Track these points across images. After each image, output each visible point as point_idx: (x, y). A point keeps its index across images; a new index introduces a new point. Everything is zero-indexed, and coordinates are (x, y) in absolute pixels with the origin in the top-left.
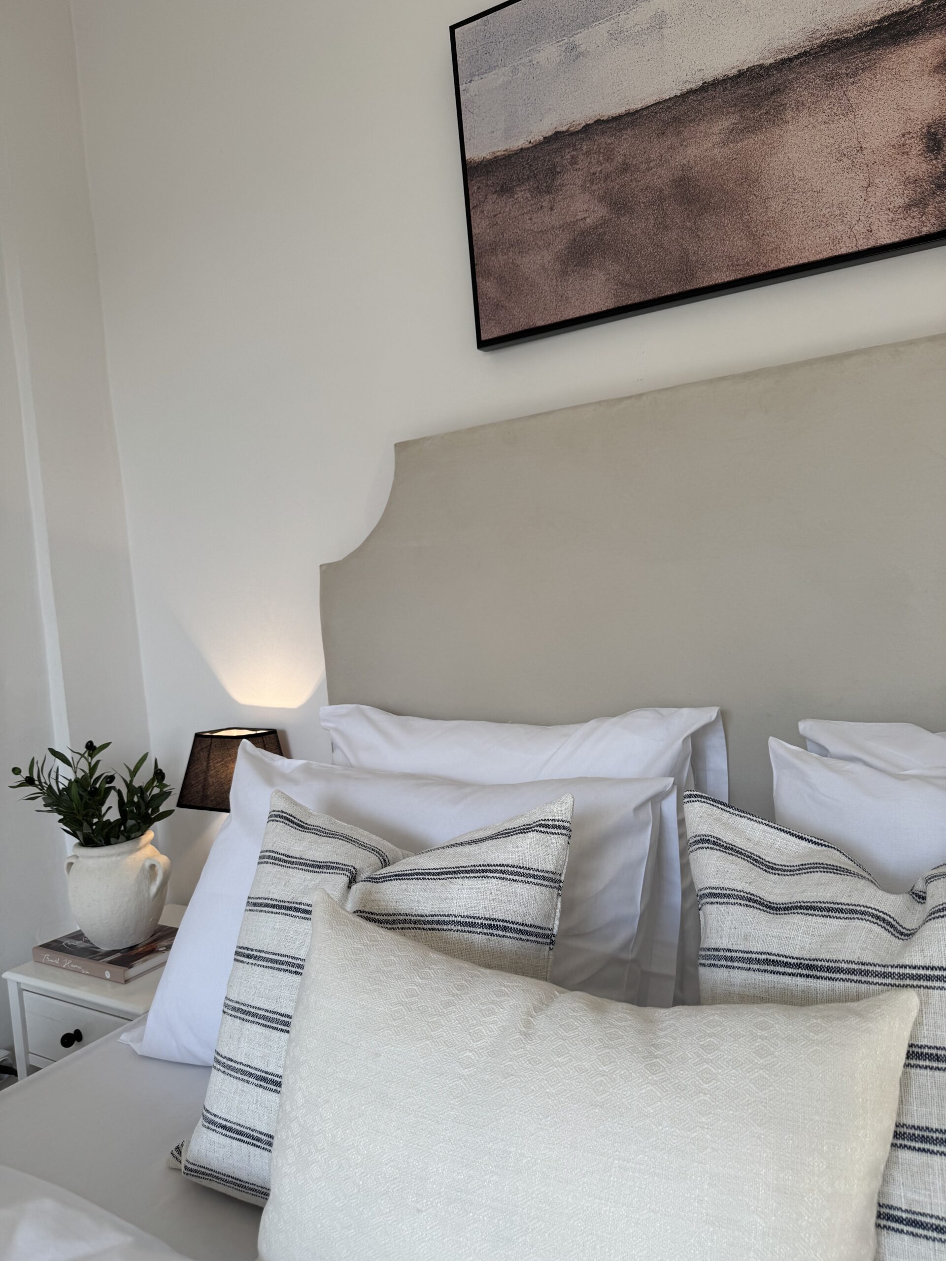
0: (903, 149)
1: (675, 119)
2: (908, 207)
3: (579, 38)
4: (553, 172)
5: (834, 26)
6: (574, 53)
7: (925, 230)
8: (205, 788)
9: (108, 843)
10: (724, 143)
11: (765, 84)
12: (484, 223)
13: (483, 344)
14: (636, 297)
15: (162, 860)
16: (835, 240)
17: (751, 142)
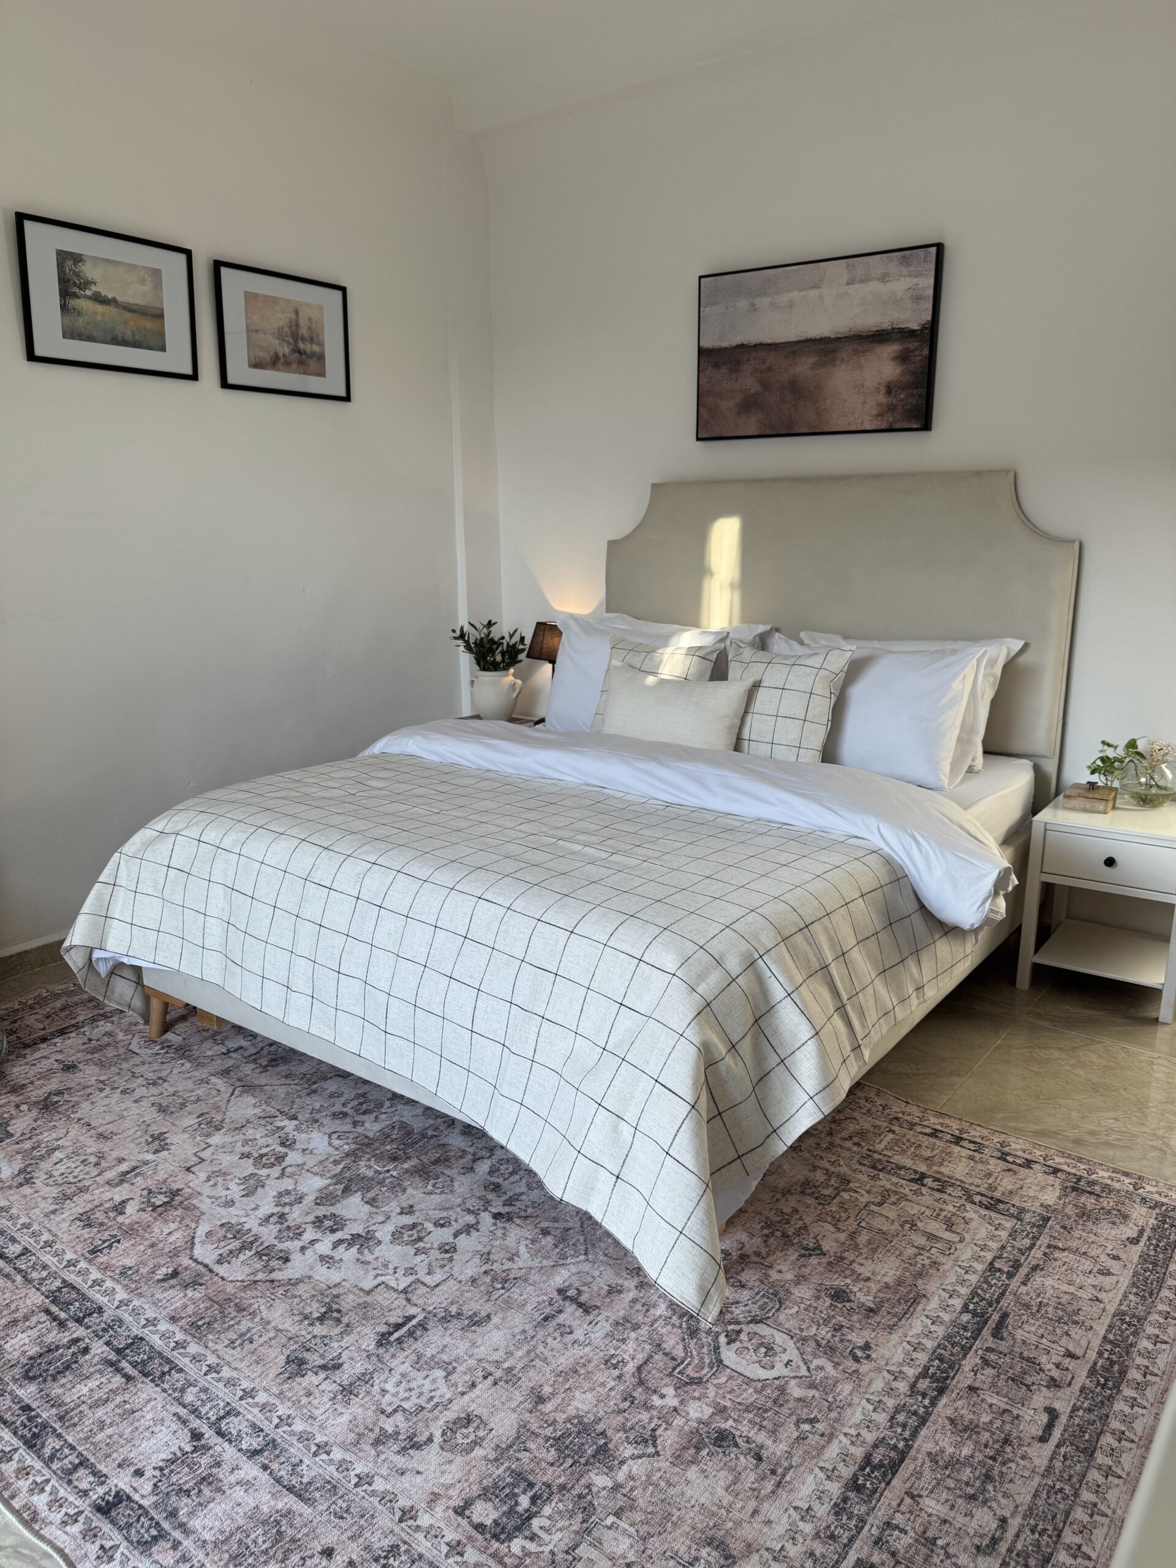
0: (878, 390)
1: (793, 352)
2: (877, 416)
3: (757, 301)
4: (739, 363)
5: (858, 328)
6: (753, 308)
7: (882, 427)
8: (541, 649)
9: (495, 670)
10: (812, 369)
11: (829, 346)
12: (705, 380)
13: (698, 439)
14: (768, 432)
15: (519, 682)
16: (850, 424)
17: (822, 371)
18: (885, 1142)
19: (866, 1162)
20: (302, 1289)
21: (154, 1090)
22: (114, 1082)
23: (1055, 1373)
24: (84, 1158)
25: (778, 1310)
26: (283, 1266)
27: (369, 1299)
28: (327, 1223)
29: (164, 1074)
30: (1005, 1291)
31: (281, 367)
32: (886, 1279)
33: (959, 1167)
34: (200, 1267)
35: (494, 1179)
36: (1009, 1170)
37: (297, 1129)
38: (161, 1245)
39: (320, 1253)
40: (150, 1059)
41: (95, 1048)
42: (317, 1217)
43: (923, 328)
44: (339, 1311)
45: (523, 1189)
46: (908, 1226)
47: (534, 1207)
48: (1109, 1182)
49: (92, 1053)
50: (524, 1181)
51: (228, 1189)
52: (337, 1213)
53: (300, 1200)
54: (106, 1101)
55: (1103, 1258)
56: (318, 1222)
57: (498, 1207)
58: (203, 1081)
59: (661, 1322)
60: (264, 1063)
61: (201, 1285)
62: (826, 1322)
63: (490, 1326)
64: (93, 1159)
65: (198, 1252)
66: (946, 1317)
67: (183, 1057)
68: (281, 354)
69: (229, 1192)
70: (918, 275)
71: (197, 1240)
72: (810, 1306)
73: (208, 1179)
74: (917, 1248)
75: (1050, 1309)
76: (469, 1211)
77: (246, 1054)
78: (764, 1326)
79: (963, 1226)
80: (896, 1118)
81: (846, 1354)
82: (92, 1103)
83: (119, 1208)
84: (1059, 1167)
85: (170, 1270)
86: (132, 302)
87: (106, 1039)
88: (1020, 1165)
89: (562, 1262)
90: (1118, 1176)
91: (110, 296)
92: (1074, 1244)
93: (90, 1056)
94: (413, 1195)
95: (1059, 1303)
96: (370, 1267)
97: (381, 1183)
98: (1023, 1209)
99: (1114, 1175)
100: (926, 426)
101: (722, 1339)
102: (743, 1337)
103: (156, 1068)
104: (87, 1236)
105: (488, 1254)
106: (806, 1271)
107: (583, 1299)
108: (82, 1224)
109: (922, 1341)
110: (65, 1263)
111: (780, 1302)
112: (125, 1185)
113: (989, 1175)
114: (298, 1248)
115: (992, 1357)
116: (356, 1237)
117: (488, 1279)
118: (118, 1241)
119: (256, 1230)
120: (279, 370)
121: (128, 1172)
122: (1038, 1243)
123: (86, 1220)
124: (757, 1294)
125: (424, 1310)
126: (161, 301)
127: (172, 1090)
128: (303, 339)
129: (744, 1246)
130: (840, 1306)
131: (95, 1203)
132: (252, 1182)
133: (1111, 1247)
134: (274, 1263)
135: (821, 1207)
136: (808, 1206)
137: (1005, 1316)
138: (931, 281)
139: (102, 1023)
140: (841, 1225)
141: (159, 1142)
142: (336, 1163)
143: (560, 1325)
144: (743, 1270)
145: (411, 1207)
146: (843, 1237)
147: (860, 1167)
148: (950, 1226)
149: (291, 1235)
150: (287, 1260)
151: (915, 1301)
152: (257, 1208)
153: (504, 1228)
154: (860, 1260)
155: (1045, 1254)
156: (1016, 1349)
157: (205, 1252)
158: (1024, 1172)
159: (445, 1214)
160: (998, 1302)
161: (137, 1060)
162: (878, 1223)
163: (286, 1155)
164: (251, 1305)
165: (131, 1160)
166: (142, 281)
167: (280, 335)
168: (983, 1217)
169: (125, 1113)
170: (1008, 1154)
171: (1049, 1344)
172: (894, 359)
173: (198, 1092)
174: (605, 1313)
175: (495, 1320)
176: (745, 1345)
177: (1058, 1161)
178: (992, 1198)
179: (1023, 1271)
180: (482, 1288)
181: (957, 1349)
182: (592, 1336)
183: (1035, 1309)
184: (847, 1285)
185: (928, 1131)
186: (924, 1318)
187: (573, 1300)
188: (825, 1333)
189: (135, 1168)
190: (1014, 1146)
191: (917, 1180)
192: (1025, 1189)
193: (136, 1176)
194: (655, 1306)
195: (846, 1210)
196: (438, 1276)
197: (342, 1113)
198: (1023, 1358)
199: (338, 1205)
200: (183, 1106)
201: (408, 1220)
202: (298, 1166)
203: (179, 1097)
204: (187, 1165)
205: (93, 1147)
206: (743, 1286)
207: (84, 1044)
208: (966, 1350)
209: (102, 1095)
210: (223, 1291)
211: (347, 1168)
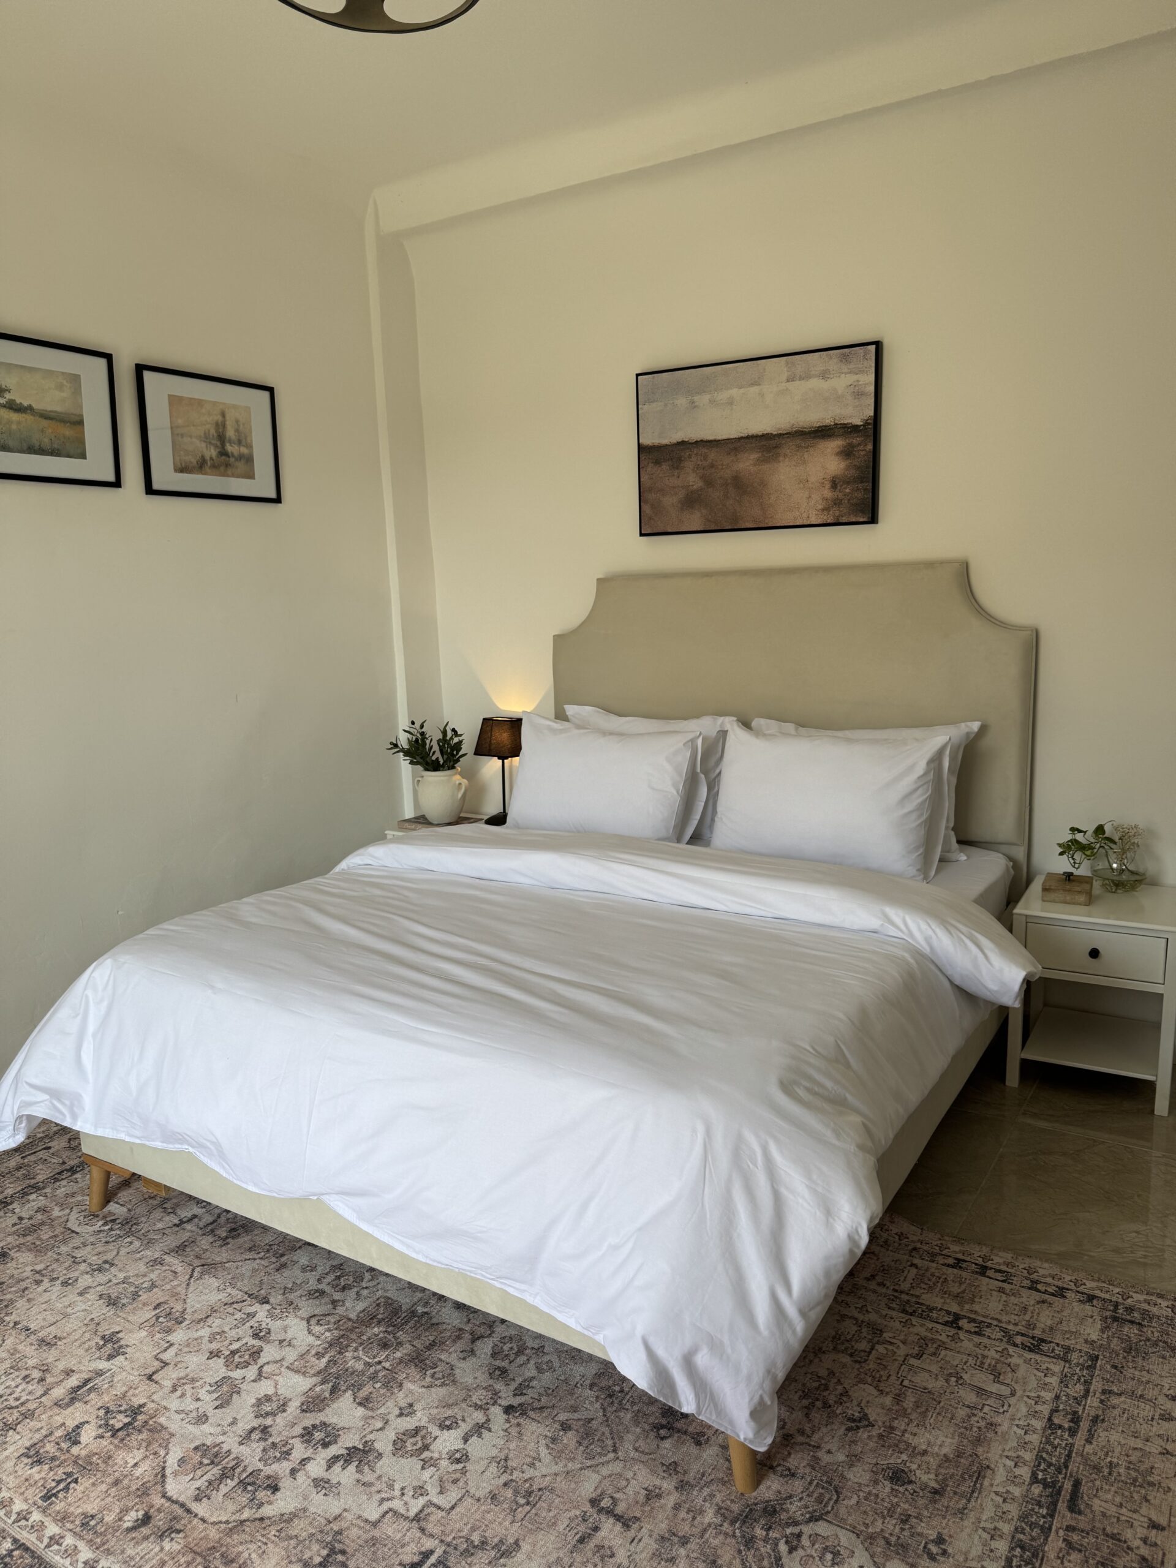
0: (823, 485)
1: (735, 449)
2: (823, 510)
3: (696, 398)
4: (680, 460)
5: (801, 424)
6: (693, 405)
7: (829, 521)
8: (490, 746)
9: (438, 770)
10: (754, 465)
11: (773, 442)
12: (646, 477)
13: (642, 535)
14: (713, 527)
15: (465, 782)
16: (795, 518)
17: (766, 467)
18: (909, 1280)
19: (894, 1305)
20: (299, 1527)
21: (101, 1278)
22: (53, 1271)
23: (1145, 1551)
24: (24, 1373)
25: (836, 1501)
26: (272, 1498)
27: (376, 1533)
28: (318, 1435)
29: (109, 1256)
30: (1070, 1452)
31: (208, 470)
32: (944, 1450)
33: (991, 1305)
34: (175, 1507)
35: (498, 1363)
36: (1043, 1302)
37: (271, 1315)
38: (126, 1482)
39: (314, 1475)
40: (92, 1239)
41: (27, 1229)
42: (305, 1429)
43: (866, 424)
44: (343, 1552)
45: (533, 1373)
46: (954, 1379)
47: (548, 1395)
48: (1145, 1306)
49: (24, 1236)
50: (532, 1362)
51: (198, 1400)
52: (325, 1420)
53: (283, 1407)
54: (46, 1297)
55: (1162, 1400)
56: (307, 1434)
57: (507, 1399)
58: (157, 1262)
59: (711, 1532)
60: (224, 1234)
61: (179, 1531)
62: (891, 1512)
63: (520, 1556)
64: (36, 1374)
65: (173, 1487)
66: (1017, 1491)
67: (130, 1233)
68: (208, 458)
69: (199, 1404)
70: (860, 372)
71: (168, 1471)
72: (870, 1493)
73: (174, 1389)
74: (969, 1407)
75: (1122, 1470)
76: (477, 1407)
77: (201, 1224)
78: (825, 1524)
79: (1010, 1375)
80: (915, 1249)
81: (920, 1552)
82: (29, 1300)
83: (73, 1436)
84: (1091, 1292)
85: (140, 1514)
86: (49, 408)
87: (39, 1216)
88: (1052, 1294)
89: (589, 1463)
90: (1153, 1298)
91: (26, 404)
92: (1128, 1386)
93: (21, 1240)
94: (411, 1392)
95: (1130, 1463)
96: (374, 1489)
97: (373, 1378)
98: (1068, 1348)
99: (1149, 1298)
100: (873, 519)
101: (783, 1547)
102: (805, 1541)
103: (100, 1249)
104: (37, 1477)
105: (506, 1460)
106: (858, 1449)
107: (620, 1509)
108: (30, 1461)
109: (997, 1525)
110: (14, 1517)
111: (836, 1491)
112: (77, 1404)
113: (1025, 1309)
114: (288, 1471)
115: (1075, 1537)
116: (352, 1452)
117: (509, 1493)
118: (76, 1481)
119: (237, 1450)
120: (205, 474)
121: (79, 1387)
122: (1092, 1388)
123: (34, 1456)
124: (810, 1483)
125: (442, 1541)
126: (81, 407)
127: (121, 1276)
128: (230, 442)
129: (785, 1423)
130: (901, 1489)
131: (44, 1432)
132: (225, 1388)
133: (1167, 1386)
134: (262, 1495)
135: (857, 1366)
136: (844, 1366)
137: (1077, 1484)
138: (871, 378)
139: (33, 1197)
140: (882, 1386)
141: (112, 1345)
142: (319, 1355)
143: (600, 1547)
144: (790, 1454)
145: (411, 1405)
146: (888, 1400)
147: (891, 1312)
148: (997, 1377)
149: (278, 1455)
150: (275, 1489)
151: (980, 1475)
152: (234, 1422)
153: (519, 1425)
154: (912, 1428)
155: (1102, 1401)
156: (1097, 1524)
157: (179, 1487)
158: (1057, 1302)
159: (450, 1413)
160: (1066, 1467)
161: (77, 1241)
162: (921, 1379)
163: (261, 1349)
164: (240, 1553)
165: (81, 1372)
166: (60, 387)
167: (206, 438)
168: (1028, 1362)
169: (69, 1310)
170: (1037, 1282)
171: (1130, 1514)
172: (838, 454)
173: (153, 1276)
174: (647, 1527)
175: (525, 1547)
176: (809, 1551)
177: (1090, 1285)
178: (1033, 1338)
179: (1085, 1425)
180: (505, 1506)
181: (1036, 1532)
182: (637, 1557)
183: (1106, 1471)
184: (904, 1462)
185: (951, 1261)
186: (993, 1496)
187: (610, 1512)
188: (891, 1526)
189: (86, 1382)
190: (1041, 1272)
191: (952, 1322)
192: (1064, 1323)
193: (90, 1391)
194: (701, 1512)
195: (885, 1367)
196: (453, 1495)
197: (317, 1291)
198: (1107, 1535)
199: (328, 1410)
200: (136, 1295)
201: (409, 1423)
202: (276, 1362)
203: (129, 1283)
204: (149, 1371)
205: (33, 1356)
206: (793, 1475)
207: (14, 1225)
208: (1046, 1531)
209: (40, 1289)
210: (206, 1537)
211: (332, 1362)
